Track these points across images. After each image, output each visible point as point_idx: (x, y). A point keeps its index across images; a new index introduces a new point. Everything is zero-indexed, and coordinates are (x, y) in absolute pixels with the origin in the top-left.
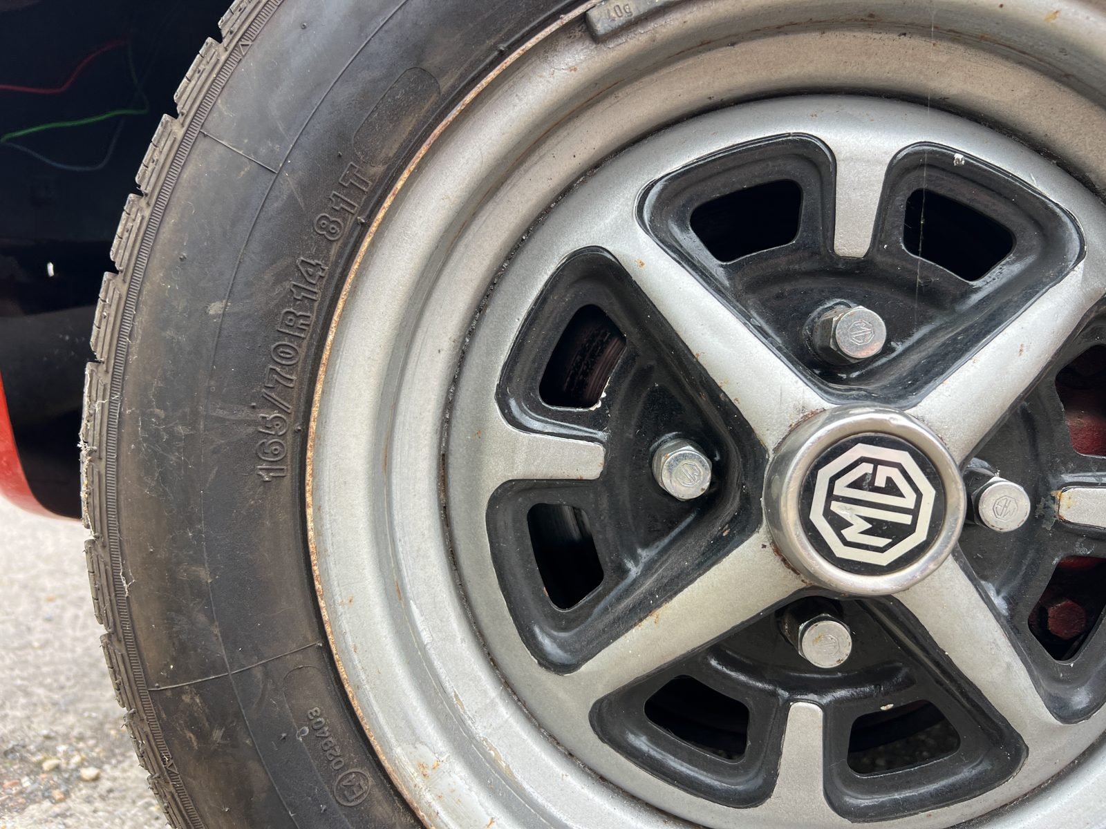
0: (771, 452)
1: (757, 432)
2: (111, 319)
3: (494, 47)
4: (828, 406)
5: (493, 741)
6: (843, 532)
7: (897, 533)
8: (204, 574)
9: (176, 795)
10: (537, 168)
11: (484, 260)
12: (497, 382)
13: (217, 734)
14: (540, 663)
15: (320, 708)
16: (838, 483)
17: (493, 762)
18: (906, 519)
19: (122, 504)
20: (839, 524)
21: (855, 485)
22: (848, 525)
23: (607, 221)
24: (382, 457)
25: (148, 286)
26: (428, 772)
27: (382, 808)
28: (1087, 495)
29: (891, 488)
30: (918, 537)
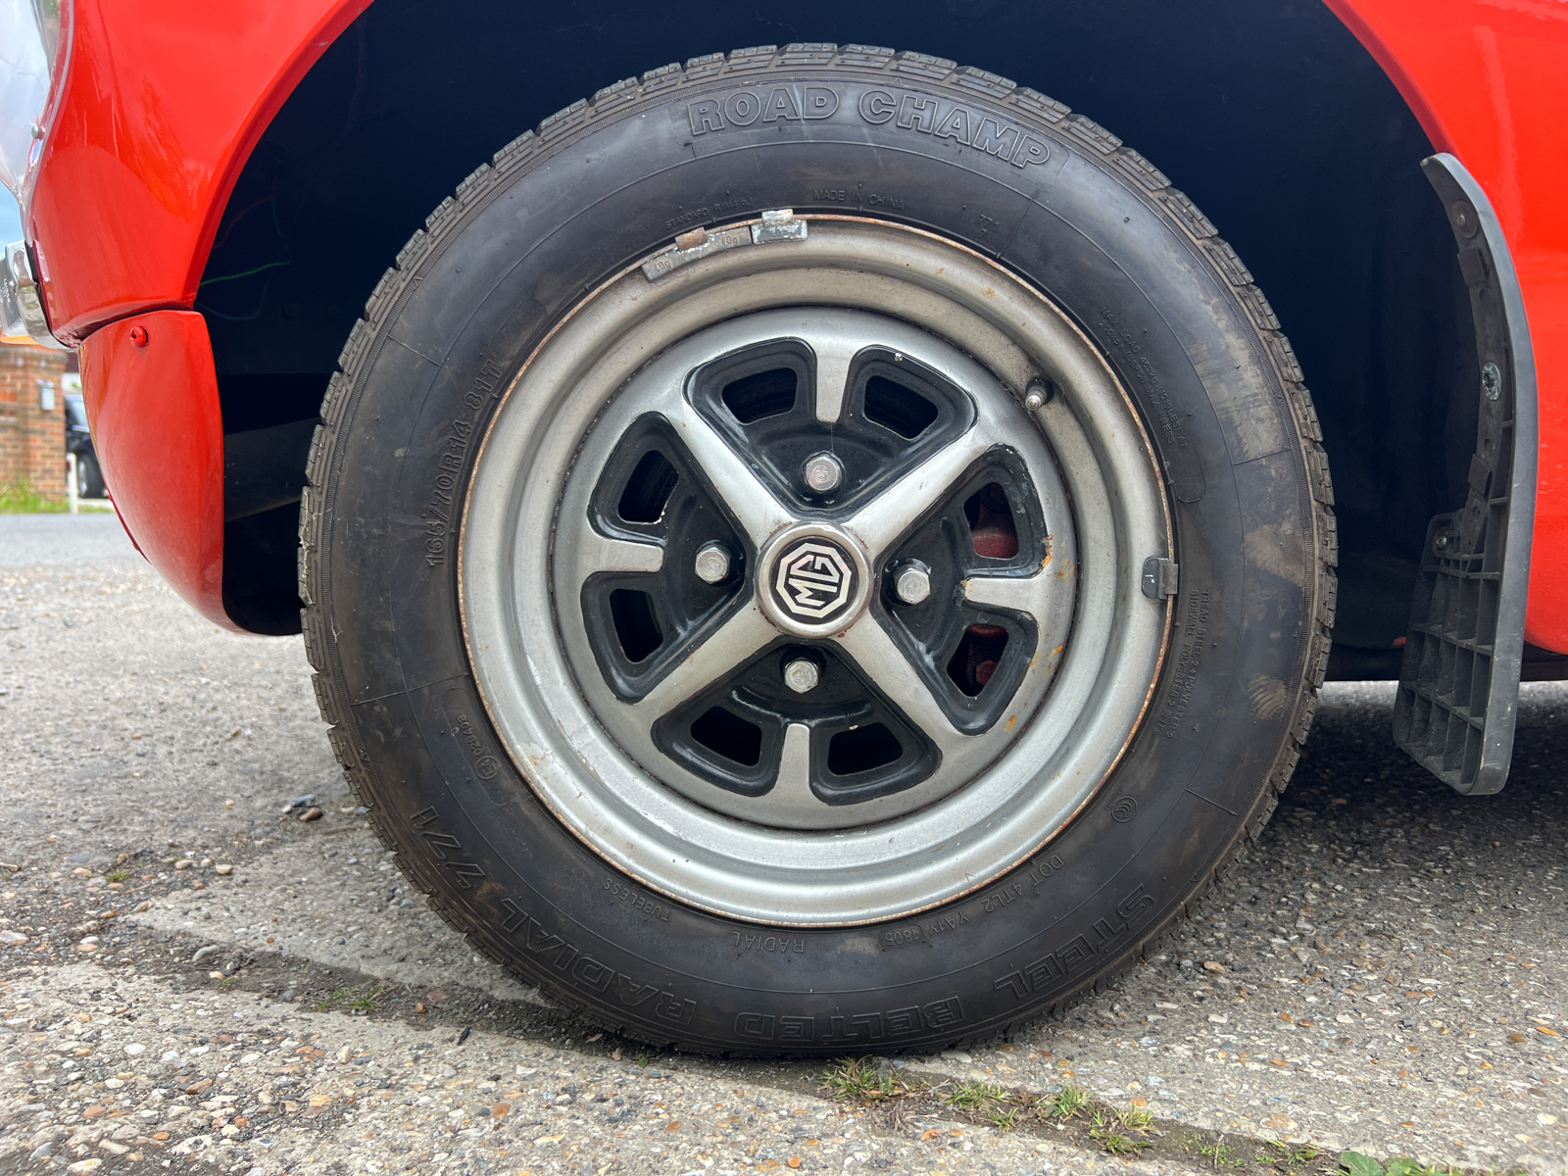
0: (759, 549)
1: (753, 539)
2: (325, 457)
3: (582, 286)
4: (794, 520)
5: (585, 753)
6: (796, 597)
7: (828, 598)
8: (391, 626)
9: (368, 779)
10: (616, 355)
11: (580, 416)
12: (588, 503)
13: (398, 732)
14: (618, 698)
15: (467, 715)
16: (793, 567)
17: (585, 766)
18: (834, 589)
19: (333, 580)
20: (793, 592)
21: (804, 568)
22: (799, 592)
23: (663, 395)
24: (507, 553)
25: (352, 436)
26: (538, 761)
27: (507, 782)
28: (982, 583)
29: (824, 570)
30: (842, 600)
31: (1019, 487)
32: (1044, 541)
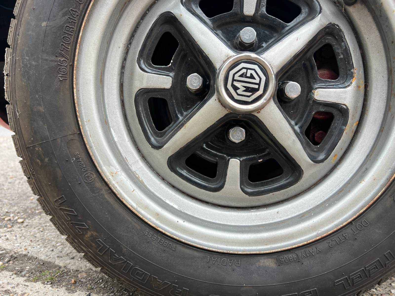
0: (218, 70)
1: (214, 64)
2: (13, 31)
4: (235, 54)
5: (138, 172)
6: (237, 91)
7: (254, 91)
8: (42, 109)
9: (35, 183)
11: (133, 18)
12: (137, 57)
13: (46, 160)
14: (152, 147)
15: (78, 151)
16: (236, 75)
17: (138, 178)
18: (256, 87)
19: (16, 88)
20: (236, 88)
22: (239, 89)
23: (172, 4)
24: (99, 78)
25: (23, 19)
26: (114, 175)
27: (98, 184)
28: (323, 91)
29: (252, 77)
30: (260, 92)
31: (340, 45)
32: (352, 70)
